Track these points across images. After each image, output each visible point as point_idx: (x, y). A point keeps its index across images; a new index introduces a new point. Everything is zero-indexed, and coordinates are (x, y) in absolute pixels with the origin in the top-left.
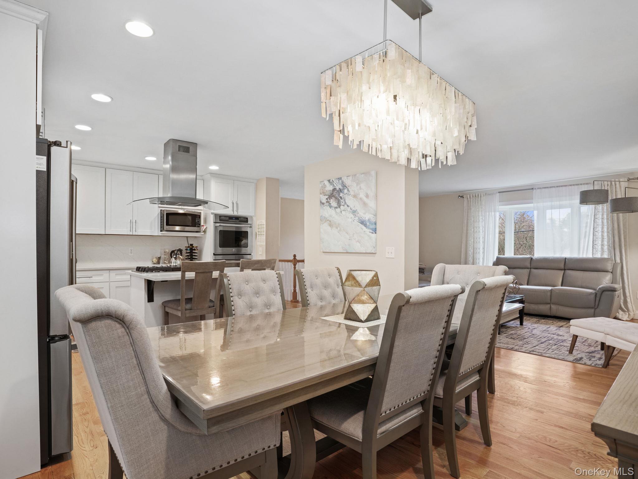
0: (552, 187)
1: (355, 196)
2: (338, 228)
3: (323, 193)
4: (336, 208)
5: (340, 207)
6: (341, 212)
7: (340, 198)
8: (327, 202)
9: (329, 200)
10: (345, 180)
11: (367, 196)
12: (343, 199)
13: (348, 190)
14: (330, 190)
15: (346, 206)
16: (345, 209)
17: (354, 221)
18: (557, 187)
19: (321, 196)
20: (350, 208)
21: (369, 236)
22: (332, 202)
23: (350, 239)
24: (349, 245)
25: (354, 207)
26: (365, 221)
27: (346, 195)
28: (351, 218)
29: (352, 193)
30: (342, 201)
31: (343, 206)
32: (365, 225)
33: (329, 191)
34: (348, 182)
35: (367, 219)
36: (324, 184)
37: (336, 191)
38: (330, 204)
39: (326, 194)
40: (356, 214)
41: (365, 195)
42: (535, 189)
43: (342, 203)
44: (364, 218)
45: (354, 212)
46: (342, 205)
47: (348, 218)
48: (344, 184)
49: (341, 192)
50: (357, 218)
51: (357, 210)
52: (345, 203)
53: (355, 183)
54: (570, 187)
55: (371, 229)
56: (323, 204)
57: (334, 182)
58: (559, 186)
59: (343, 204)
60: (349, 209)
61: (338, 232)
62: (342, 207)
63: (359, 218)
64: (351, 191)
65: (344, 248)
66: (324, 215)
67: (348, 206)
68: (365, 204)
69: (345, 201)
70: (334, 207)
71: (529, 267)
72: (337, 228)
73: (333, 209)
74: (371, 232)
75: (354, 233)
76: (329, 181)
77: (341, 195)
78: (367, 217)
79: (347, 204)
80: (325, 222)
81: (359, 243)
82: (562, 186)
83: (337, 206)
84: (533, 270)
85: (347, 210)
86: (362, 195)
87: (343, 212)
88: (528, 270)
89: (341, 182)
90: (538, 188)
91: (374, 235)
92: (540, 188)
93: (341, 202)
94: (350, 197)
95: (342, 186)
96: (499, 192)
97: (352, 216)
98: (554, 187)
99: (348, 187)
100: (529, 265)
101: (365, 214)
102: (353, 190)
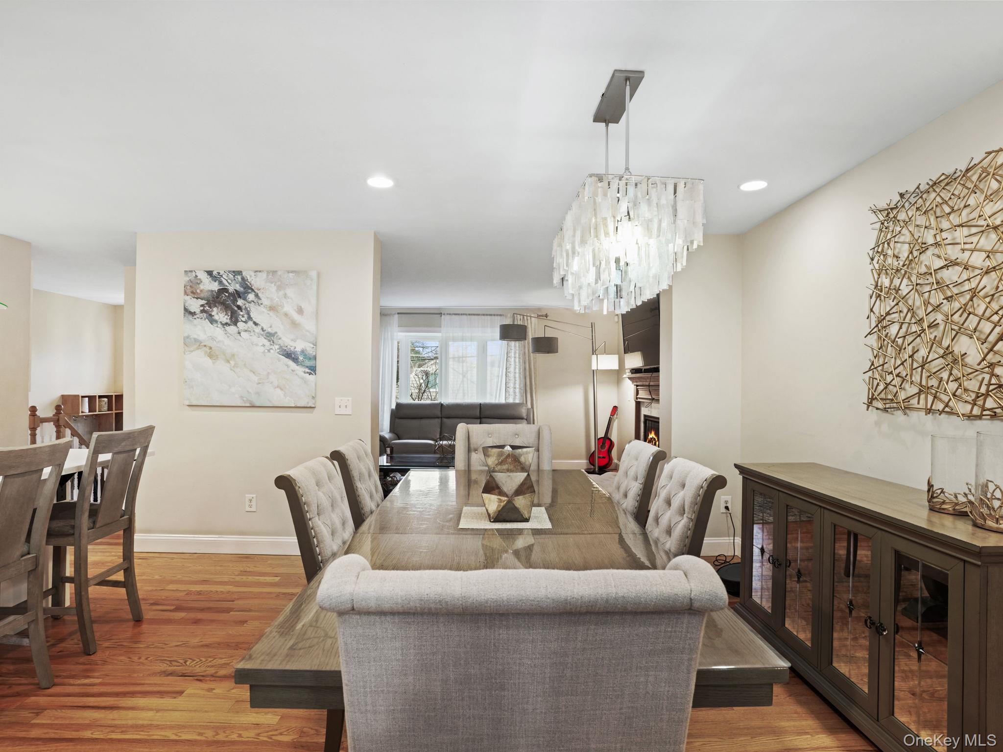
0: (463, 314)
1: (272, 308)
2: (231, 362)
3: (193, 292)
4: (226, 324)
5: (236, 325)
6: (239, 333)
7: (236, 309)
8: (203, 311)
9: (207, 308)
10: (251, 276)
11: (300, 311)
12: (244, 311)
13: (257, 296)
14: (212, 291)
15: (250, 323)
16: (248, 328)
17: (269, 351)
18: (469, 315)
19: (187, 298)
20: (260, 328)
21: (302, 378)
22: (217, 314)
23: (259, 383)
24: (258, 394)
25: (271, 327)
26: (294, 353)
27: (252, 305)
28: (264, 345)
29: (265, 301)
30: (241, 313)
31: (244, 322)
32: (295, 360)
33: (209, 291)
34: (256, 281)
35: (298, 349)
36: (196, 276)
37: (227, 294)
38: (211, 316)
39: (202, 295)
40: (275, 341)
41: (296, 308)
42: (444, 314)
43: (240, 317)
44: (292, 349)
45: (270, 336)
46: (242, 321)
47: (257, 345)
48: (246, 284)
49: (240, 297)
50: (277, 347)
51: (276, 333)
52: (250, 318)
53: (273, 285)
54: (483, 317)
55: (307, 367)
56: (193, 314)
57: (222, 276)
58: (472, 315)
59: (243, 319)
60: (258, 330)
61: (231, 370)
62: (240, 324)
63: (281, 347)
64: (263, 299)
65: (245, 399)
66: (195, 336)
67: (256, 324)
68: (294, 324)
69: (248, 313)
70: (221, 322)
71: (440, 415)
72: (228, 362)
73: (217, 327)
74: (308, 373)
75: (268, 373)
76: (210, 273)
77: (240, 302)
78: (298, 346)
79: (255, 320)
80: (198, 349)
81: (282, 389)
82: (474, 315)
83: (228, 321)
84: (445, 420)
85: (254, 331)
86: (288, 308)
87: (243, 334)
88: (439, 420)
89: (240, 280)
90: (447, 314)
91: (312, 377)
92: (450, 314)
93: (240, 315)
94: (262, 308)
95: (241, 286)
96: (398, 313)
97: (267, 343)
98: (466, 315)
99: (256, 291)
100: (439, 414)
101: (294, 340)
102: (267, 298)
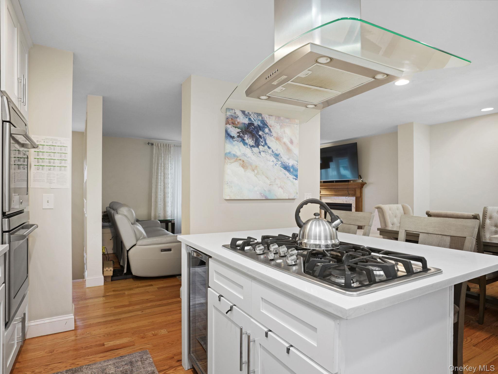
1: (278, 139)
2: (255, 171)
3: (233, 123)
4: (253, 146)
5: (258, 147)
6: (260, 153)
7: (258, 137)
8: (239, 136)
9: (241, 134)
10: (267, 118)
11: (292, 142)
12: (262, 138)
13: (270, 130)
14: (245, 124)
15: (266, 147)
16: (265, 150)
17: (276, 165)
19: (228, 126)
20: (271, 150)
21: (292, 182)
22: (248, 139)
23: (271, 185)
24: (269, 191)
25: (277, 150)
26: (289, 166)
27: (267, 135)
28: (273, 161)
29: (274, 134)
30: (261, 140)
31: (263, 146)
32: (289, 171)
33: (243, 123)
34: (270, 121)
35: (290, 165)
36: (235, 113)
37: (253, 127)
38: (244, 140)
39: (239, 126)
40: (279, 159)
41: (289, 140)
43: (261, 142)
44: (287, 164)
45: (277, 156)
46: (262, 145)
47: (269, 161)
48: (264, 122)
49: (261, 130)
50: (280, 163)
51: (279, 154)
52: (266, 144)
53: (278, 124)
55: (294, 175)
56: (233, 137)
57: (250, 115)
59: (262, 144)
60: (270, 151)
61: (255, 176)
62: (260, 147)
63: (282, 163)
64: (273, 132)
65: (262, 195)
66: (234, 153)
67: (269, 148)
68: (289, 150)
69: (265, 141)
70: (249, 145)
72: (253, 170)
73: (247, 147)
74: (295, 179)
75: (275, 178)
76: (243, 112)
77: (261, 133)
78: (291, 163)
79: (268, 145)
80: (235, 161)
81: (282, 189)
83: (254, 144)
85: (268, 152)
86: (286, 140)
87: (262, 153)
89: (261, 119)
91: (296, 182)
93: (260, 141)
94: (272, 138)
95: (261, 123)
97: (274, 159)
99: (269, 127)
101: (288, 159)
102: (275, 132)
